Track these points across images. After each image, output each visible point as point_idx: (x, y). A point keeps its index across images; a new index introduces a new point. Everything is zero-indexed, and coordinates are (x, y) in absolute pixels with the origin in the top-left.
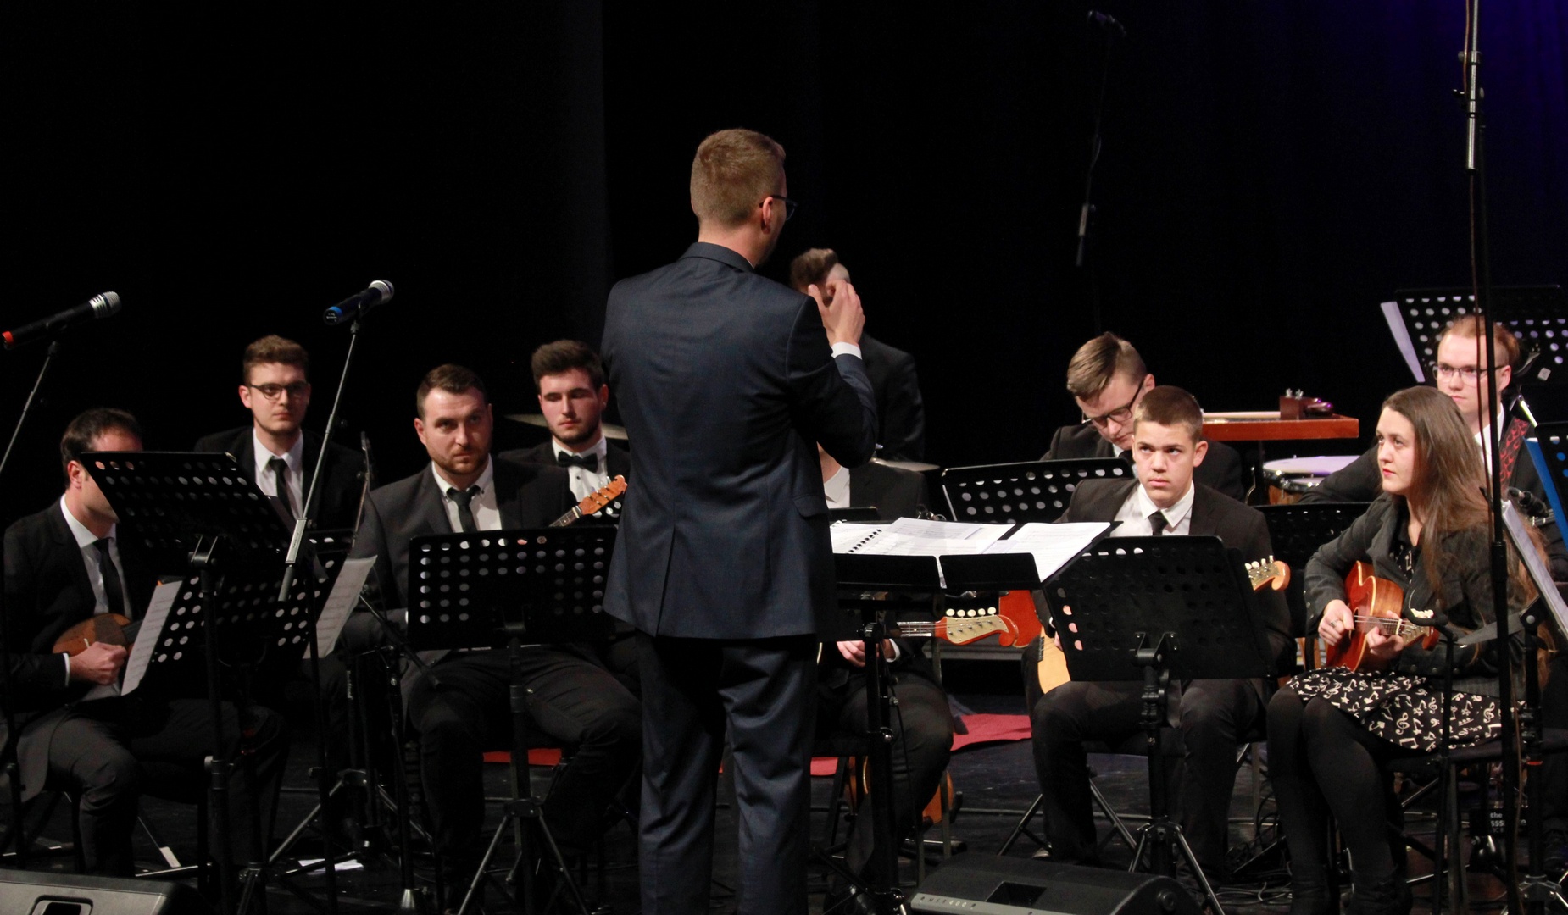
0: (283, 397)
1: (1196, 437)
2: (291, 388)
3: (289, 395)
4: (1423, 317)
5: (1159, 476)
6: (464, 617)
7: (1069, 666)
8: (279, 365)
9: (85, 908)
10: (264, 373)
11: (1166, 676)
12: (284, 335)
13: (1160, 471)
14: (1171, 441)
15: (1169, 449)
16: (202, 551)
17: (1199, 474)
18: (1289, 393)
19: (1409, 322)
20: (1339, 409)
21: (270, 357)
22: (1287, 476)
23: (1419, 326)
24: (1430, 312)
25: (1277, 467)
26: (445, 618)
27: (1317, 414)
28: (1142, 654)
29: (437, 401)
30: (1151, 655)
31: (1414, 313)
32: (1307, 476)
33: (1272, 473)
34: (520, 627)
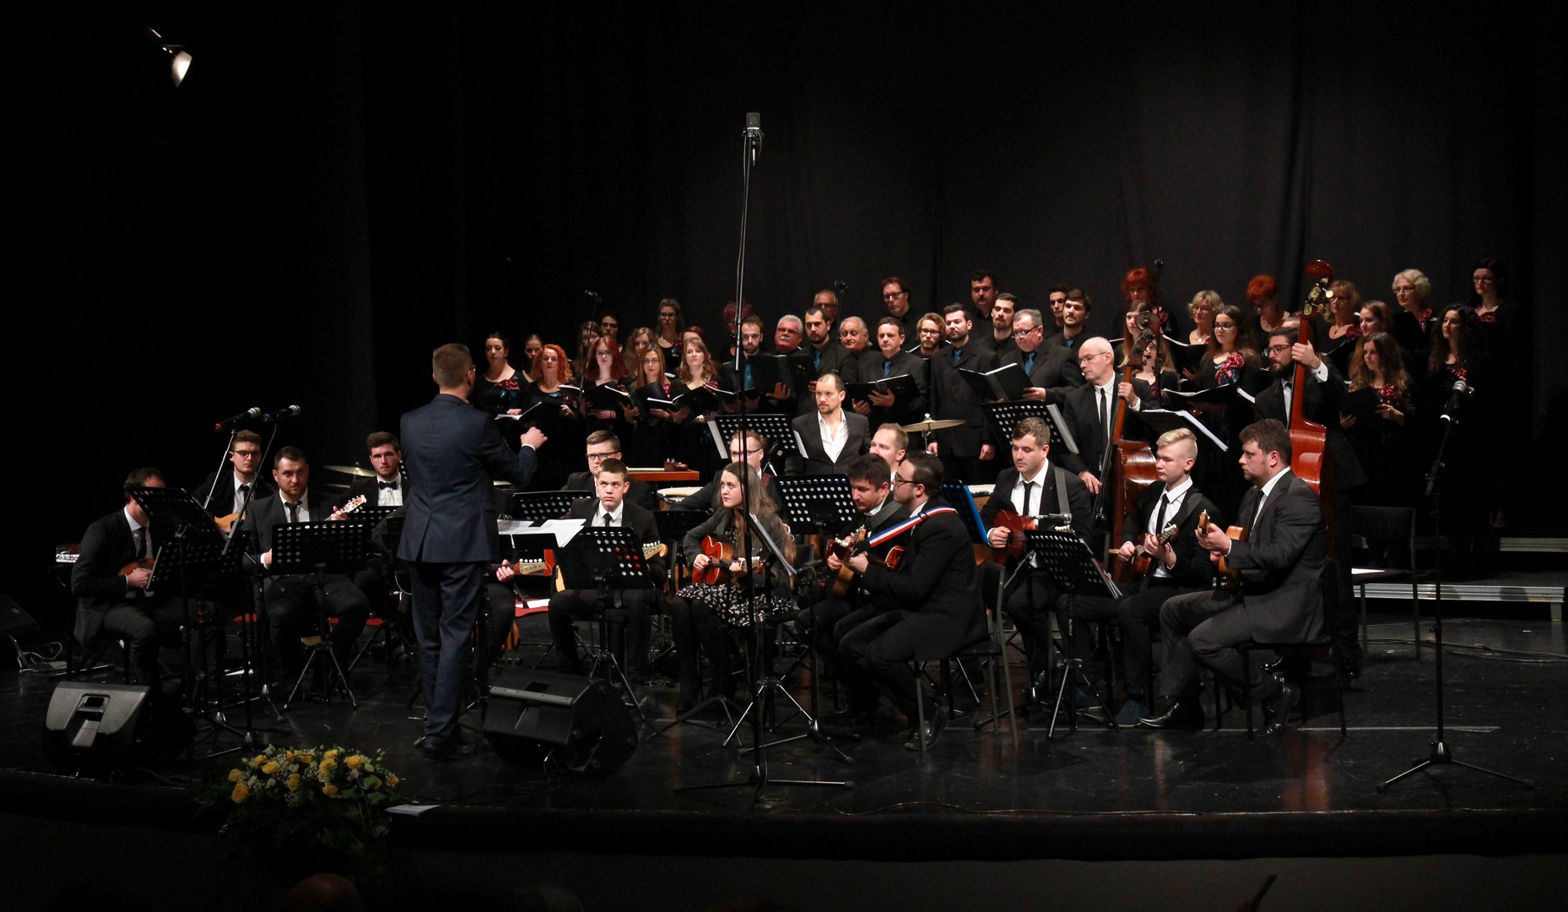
0: (250, 457)
1: (625, 480)
2: (253, 453)
3: (252, 456)
4: (727, 428)
5: (610, 496)
6: (298, 560)
7: (564, 583)
8: (248, 443)
9: (106, 699)
10: (241, 446)
11: (607, 588)
12: (250, 430)
13: (611, 493)
14: (615, 480)
15: (614, 484)
16: (180, 532)
17: (626, 497)
18: (668, 460)
19: (721, 430)
20: (691, 467)
21: (244, 439)
22: (668, 496)
23: (725, 432)
24: (730, 426)
25: (663, 492)
26: (289, 561)
27: (681, 469)
28: (597, 578)
29: (285, 463)
30: (601, 578)
31: (723, 426)
32: (675, 496)
33: (661, 495)
34: (323, 565)
